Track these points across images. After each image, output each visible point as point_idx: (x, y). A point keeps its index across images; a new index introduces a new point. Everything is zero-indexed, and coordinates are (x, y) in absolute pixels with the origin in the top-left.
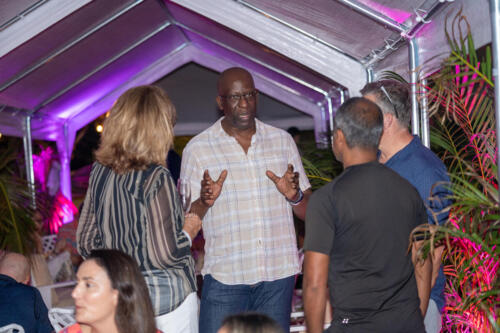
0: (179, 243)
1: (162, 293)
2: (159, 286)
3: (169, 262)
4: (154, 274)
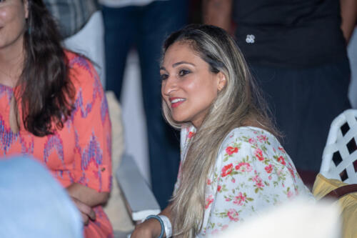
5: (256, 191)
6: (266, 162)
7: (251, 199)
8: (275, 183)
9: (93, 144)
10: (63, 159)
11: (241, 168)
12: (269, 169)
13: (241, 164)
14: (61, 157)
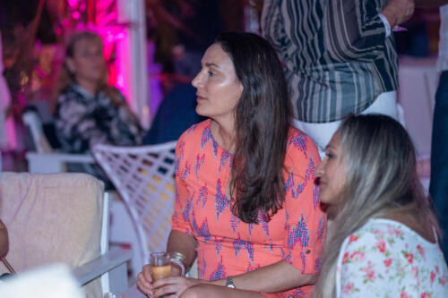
0: (363, 30)
1: (345, 91)
2: (342, 83)
3: (349, 54)
4: (337, 68)
5: (365, 282)
6: (387, 255)
7: (357, 290)
8: (391, 278)
9: (301, 225)
10: (268, 234)
11: (355, 257)
12: (388, 263)
13: (355, 253)
14: (265, 232)
